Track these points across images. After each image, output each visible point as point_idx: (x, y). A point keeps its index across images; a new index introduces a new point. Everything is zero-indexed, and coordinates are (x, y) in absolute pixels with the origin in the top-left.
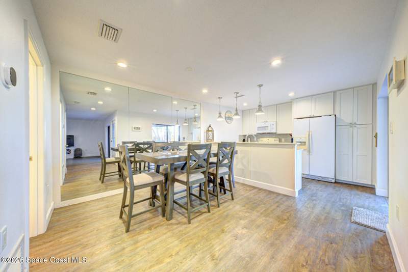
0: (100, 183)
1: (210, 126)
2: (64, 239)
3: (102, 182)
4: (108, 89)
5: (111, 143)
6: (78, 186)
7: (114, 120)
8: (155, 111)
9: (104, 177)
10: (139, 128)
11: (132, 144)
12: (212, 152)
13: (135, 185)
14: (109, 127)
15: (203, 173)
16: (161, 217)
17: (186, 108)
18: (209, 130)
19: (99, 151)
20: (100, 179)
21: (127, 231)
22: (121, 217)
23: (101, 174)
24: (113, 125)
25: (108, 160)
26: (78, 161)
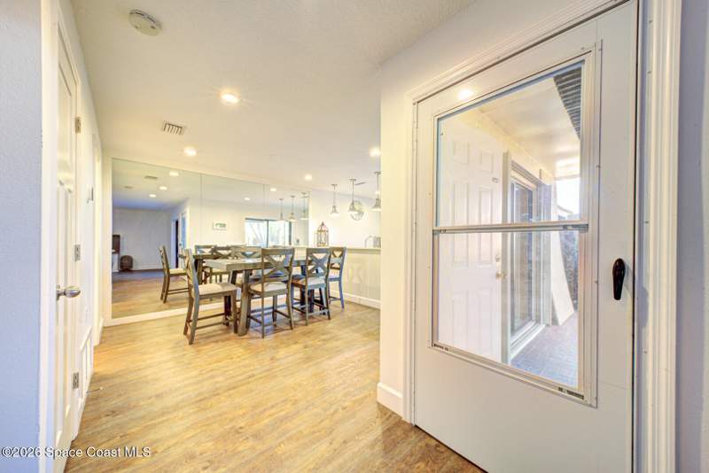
0: (162, 302)
1: (323, 224)
2: (120, 349)
3: (165, 302)
4: (174, 174)
5: (180, 248)
6: (130, 305)
7: (185, 213)
8: (247, 199)
9: (167, 294)
10: (224, 225)
11: (209, 250)
12: (295, 259)
13: (201, 293)
14: (177, 223)
15: (286, 282)
16: (232, 334)
17: (293, 197)
18: (322, 230)
19: (160, 258)
20: (162, 298)
21: (191, 343)
22: (185, 333)
23: (163, 291)
24: (184, 220)
25: (173, 271)
26: (127, 276)
